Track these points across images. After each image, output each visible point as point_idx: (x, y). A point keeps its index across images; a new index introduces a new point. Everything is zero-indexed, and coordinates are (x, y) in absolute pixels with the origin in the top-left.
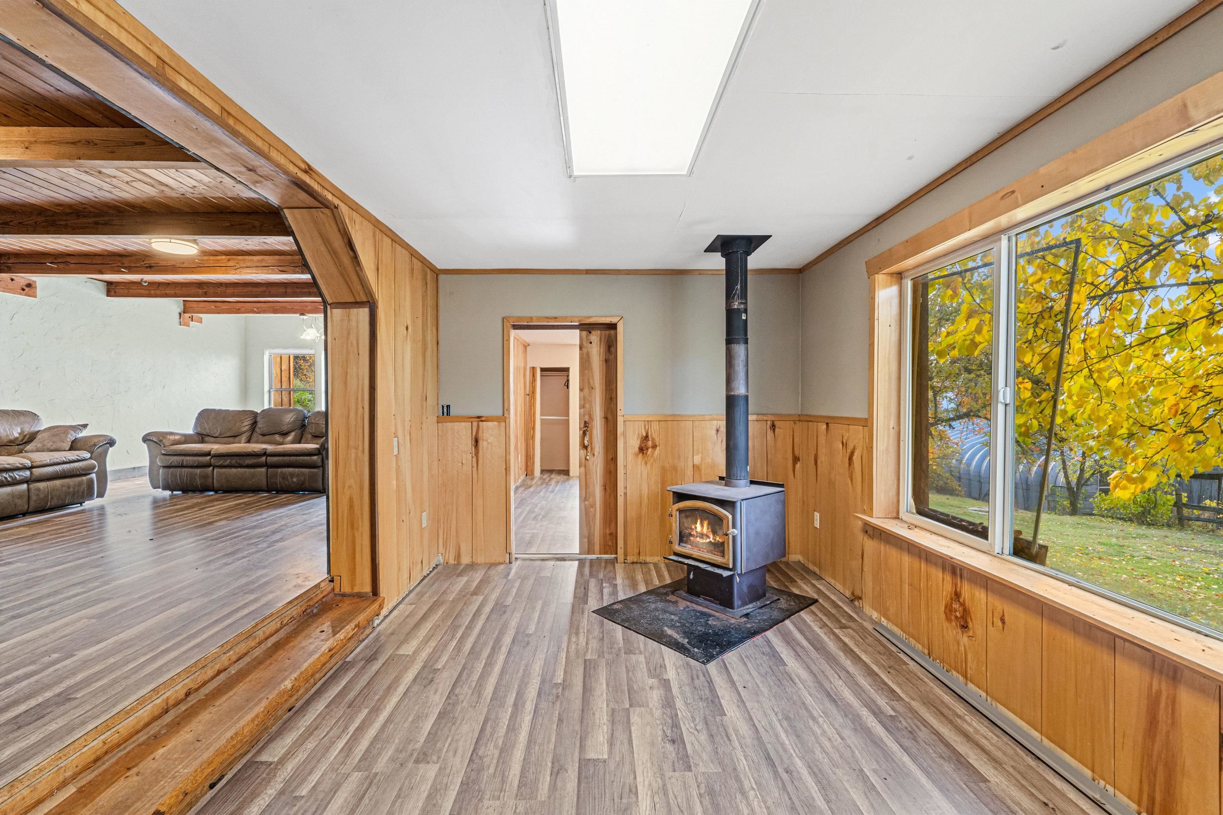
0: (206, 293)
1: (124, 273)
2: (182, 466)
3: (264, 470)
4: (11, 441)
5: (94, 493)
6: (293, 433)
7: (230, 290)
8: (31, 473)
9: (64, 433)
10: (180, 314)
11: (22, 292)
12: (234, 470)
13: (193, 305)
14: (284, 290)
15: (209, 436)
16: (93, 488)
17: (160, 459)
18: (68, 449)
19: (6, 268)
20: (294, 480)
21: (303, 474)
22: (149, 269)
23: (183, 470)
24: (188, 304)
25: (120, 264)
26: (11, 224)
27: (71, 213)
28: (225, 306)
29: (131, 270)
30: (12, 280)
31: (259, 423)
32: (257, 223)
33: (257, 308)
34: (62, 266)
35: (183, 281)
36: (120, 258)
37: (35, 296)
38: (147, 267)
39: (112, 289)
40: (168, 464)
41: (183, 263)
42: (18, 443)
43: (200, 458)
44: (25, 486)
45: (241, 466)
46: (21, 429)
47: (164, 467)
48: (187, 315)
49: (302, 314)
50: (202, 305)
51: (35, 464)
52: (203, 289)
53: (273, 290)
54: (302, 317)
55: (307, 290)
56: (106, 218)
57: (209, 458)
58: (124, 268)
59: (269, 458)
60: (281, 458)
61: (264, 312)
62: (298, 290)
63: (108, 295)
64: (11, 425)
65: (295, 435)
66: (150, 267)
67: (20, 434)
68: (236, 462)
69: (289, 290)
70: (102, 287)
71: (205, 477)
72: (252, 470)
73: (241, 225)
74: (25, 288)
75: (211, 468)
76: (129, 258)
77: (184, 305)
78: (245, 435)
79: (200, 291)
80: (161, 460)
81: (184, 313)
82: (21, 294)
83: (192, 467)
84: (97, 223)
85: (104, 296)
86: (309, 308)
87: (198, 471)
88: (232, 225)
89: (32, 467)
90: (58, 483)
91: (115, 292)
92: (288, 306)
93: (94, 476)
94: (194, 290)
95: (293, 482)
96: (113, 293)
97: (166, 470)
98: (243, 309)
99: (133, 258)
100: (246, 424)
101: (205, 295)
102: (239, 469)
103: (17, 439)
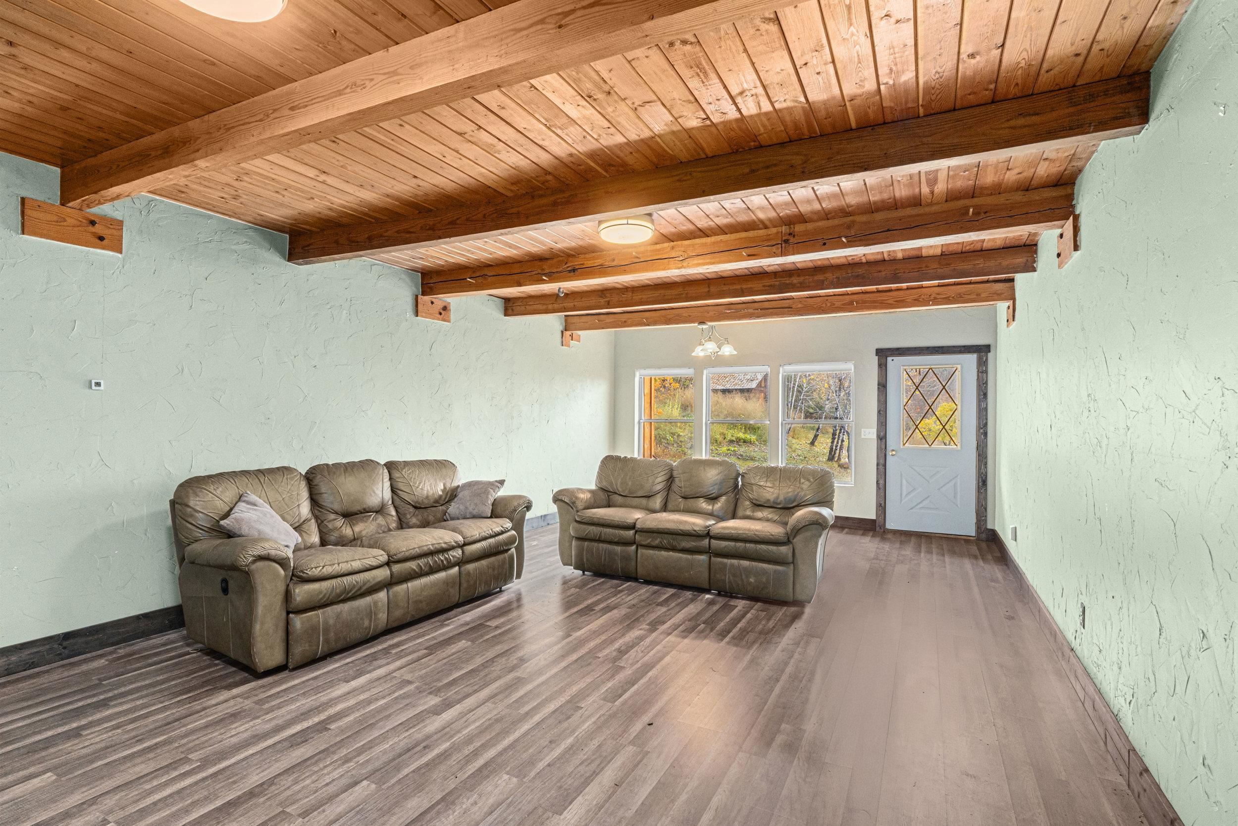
0: (608, 302)
1: (544, 282)
2: (599, 540)
3: (703, 557)
4: (436, 501)
5: (513, 576)
6: (723, 498)
7: (638, 297)
8: (463, 552)
9: (484, 493)
10: (562, 332)
11: (439, 316)
12: (664, 553)
13: (576, 320)
14: (706, 290)
15: (616, 493)
16: (513, 564)
17: (573, 528)
18: (489, 515)
19: (428, 290)
20: (752, 580)
21: (764, 572)
22: (572, 274)
23: (601, 545)
24: (570, 320)
25: (540, 271)
26: (458, 222)
27: (524, 195)
28: (609, 319)
29: (553, 277)
30: (432, 303)
31: (677, 480)
32: (797, 160)
33: (647, 319)
34: (480, 280)
35: (585, 289)
36: (540, 263)
37: (449, 321)
38: (570, 271)
39: (510, 307)
40: (583, 535)
41: (614, 260)
42: (442, 502)
43: (622, 532)
44: (457, 568)
45: (674, 549)
46: (444, 485)
47: (578, 539)
48: (568, 333)
49: (702, 323)
50: (584, 319)
51: (466, 540)
52: (606, 297)
53: (692, 291)
54: (700, 327)
55: (738, 287)
56: (567, 195)
57: (632, 532)
58: (545, 275)
59: (713, 541)
60: (732, 544)
61: (655, 323)
62: (725, 288)
63: (505, 315)
64: (435, 480)
65: (727, 501)
66: (574, 270)
67: (443, 491)
68: (669, 543)
69: (713, 289)
70: (500, 303)
71: (626, 558)
72: (689, 557)
73: (768, 167)
74: (442, 311)
75: (634, 547)
76: (549, 262)
77: (566, 321)
78: (659, 495)
79: (602, 301)
80: (576, 530)
81: (566, 330)
82: (438, 319)
83: (610, 542)
84: (555, 204)
85: (502, 316)
86: (711, 313)
87: (618, 549)
88: (753, 171)
89: (465, 544)
90: (484, 562)
91: (512, 310)
92: (685, 313)
93: (513, 550)
94: (593, 301)
95: (750, 583)
96: (510, 311)
97: (580, 543)
98: (629, 322)
99: (555, 260)
100: (659, 482)
101: (608, 305)
102: (671, 553)
103: (440, 497)
